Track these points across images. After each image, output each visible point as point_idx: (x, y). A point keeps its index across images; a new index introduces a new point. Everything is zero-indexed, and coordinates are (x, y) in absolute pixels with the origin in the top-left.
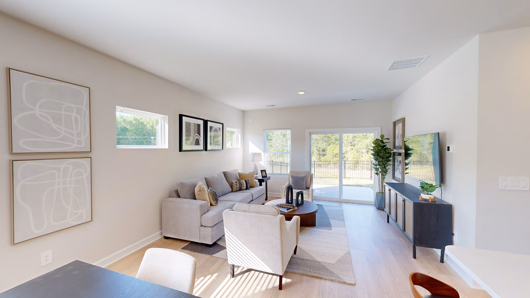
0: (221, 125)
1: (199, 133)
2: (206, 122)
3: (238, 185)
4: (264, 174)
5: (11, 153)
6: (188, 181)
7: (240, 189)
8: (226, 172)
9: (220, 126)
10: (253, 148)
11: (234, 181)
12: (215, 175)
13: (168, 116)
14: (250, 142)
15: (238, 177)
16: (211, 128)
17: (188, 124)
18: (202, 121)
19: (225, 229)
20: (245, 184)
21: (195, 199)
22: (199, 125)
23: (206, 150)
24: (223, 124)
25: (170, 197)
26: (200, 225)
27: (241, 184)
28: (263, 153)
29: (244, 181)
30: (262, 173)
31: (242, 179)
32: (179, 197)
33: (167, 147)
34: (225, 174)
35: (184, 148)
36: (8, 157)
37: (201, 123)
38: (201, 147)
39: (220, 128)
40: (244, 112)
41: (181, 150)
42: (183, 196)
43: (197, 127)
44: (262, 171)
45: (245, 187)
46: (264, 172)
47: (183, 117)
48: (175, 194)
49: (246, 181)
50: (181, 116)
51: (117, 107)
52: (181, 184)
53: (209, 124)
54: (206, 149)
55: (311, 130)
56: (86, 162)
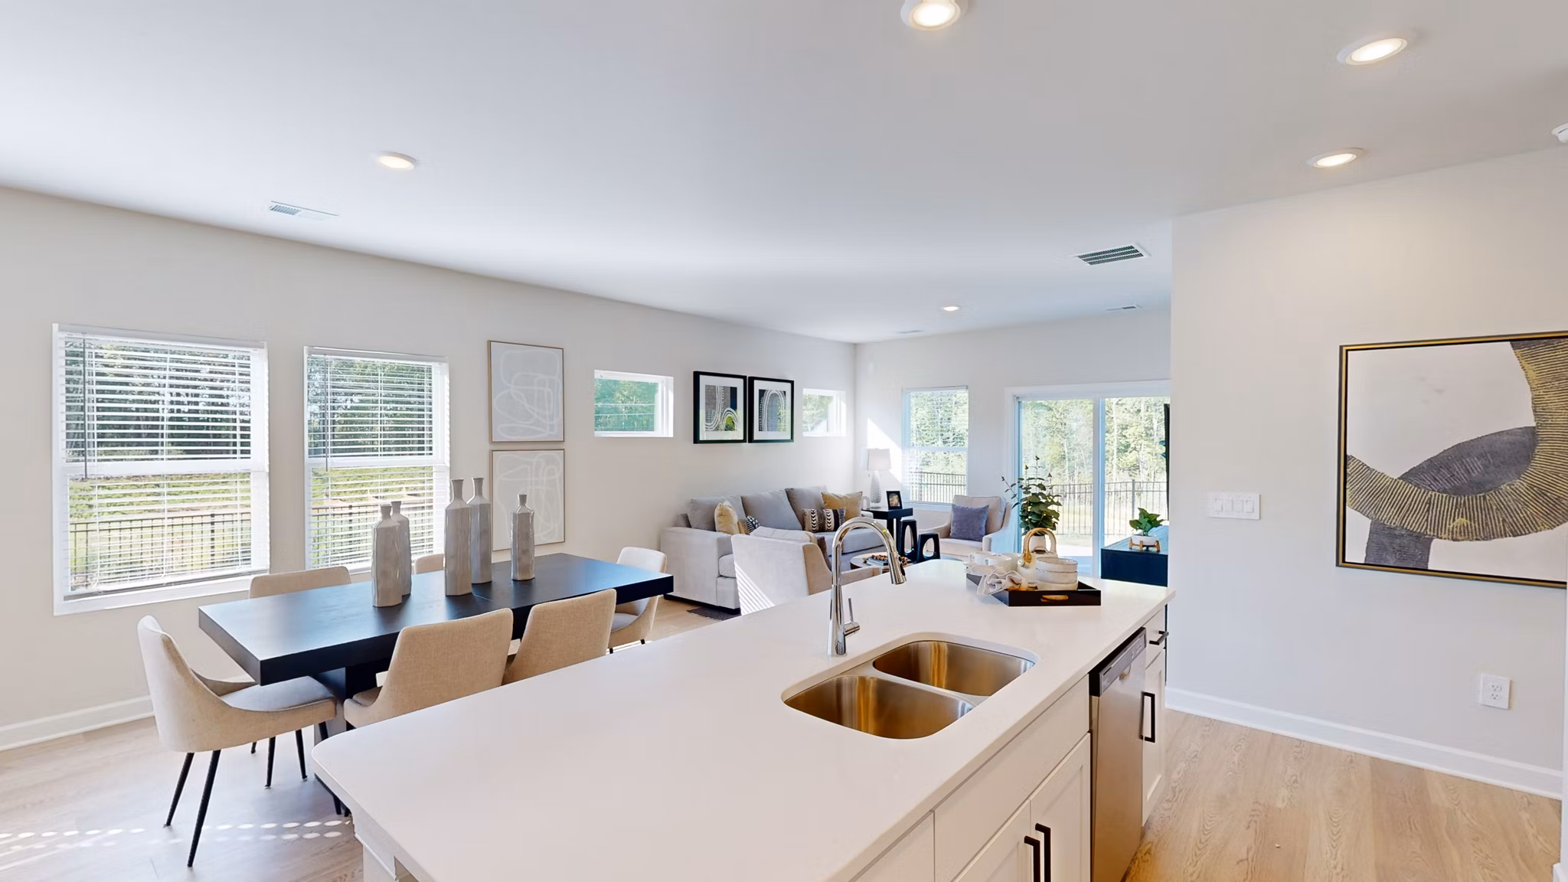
0: (789, 385)
1: (734, 406)
2: (749, 382)
3: (816, 518)
4: (895, 501)
5: (492, 442)
6: (705, 498)
7: (820, 528)
8: (792, 489)
9: (787, 387)
10: (877, 437)
11: (808, 511)
12: (766, 494)
13: (672, 378)
14: (869, 422)
15: (823, 502)
16: (762, 393)
17: (711, 390)
18: (742, 380)
19: (736, 564)
20: (832, 517)
21: (715, 531)
22: (734, 390)
23: (751, 440)
24: (792, 383)
25: (676, 525)
26: (717, 574)
27: (822, 517)
28: (900, 450)
29: (831, 511)
30: (890, 500)
31: (828, 507)
32: (689, 526)
33: (671, 435)
34: (790, 494)
35: (702, 437)
36: (488, 447)
37: (739, 384)
38: (738, 433)
39: (785, 392)
40: (855, 346)
41: (696, 440)
42: (695, 526)
43: (729, 395)
44: (889, 494)
45: (833, 524)
46: (897, 496)
47: (701, 377)
48: (682, 522)
49: (835, 512)
50: (697, 375)
51: (596, 371)
52: (693, 502)
53: (758, 385)
54: (749, 437)
55: (1019, 391)
56: (557, 455)
